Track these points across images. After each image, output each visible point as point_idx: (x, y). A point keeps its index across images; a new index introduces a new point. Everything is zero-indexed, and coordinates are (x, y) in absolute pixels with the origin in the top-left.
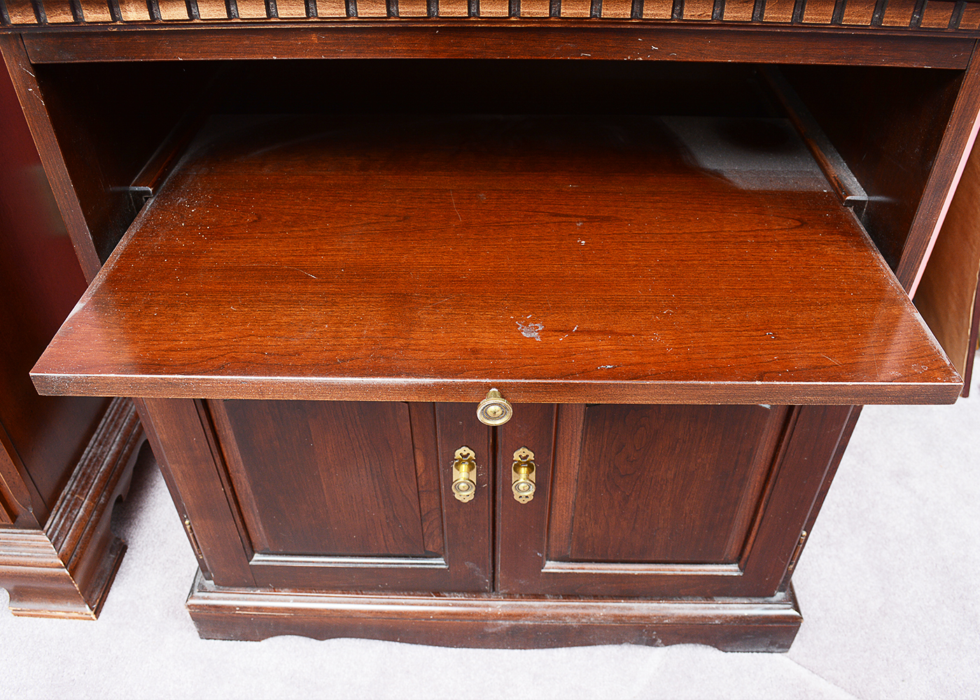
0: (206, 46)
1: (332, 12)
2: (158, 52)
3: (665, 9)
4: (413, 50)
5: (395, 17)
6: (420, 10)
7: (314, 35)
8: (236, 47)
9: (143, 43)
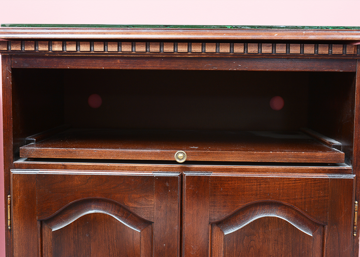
0: (79, 63)
1: (127, 49)
2: (61, 65)
3: (241, 49)
4: (153, 66)
5: (148, 52)
6: (157, 49)
7: (119, 60)
8: (90, 64)
9: (56, 61)
